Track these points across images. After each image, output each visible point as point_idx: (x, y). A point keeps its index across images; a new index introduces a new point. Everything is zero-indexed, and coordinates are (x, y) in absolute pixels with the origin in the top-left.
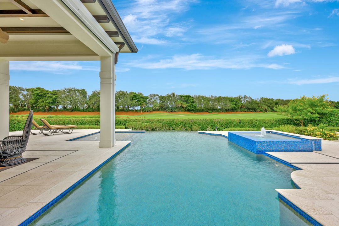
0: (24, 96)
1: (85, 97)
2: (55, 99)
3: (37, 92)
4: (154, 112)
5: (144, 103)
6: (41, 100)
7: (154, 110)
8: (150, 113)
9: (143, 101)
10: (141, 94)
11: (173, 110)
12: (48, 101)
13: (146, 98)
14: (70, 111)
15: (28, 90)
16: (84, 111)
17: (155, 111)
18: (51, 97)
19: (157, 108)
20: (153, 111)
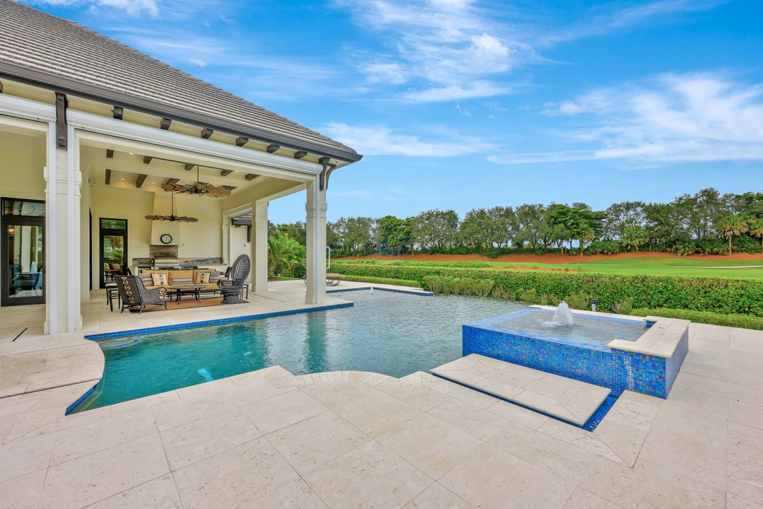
0: (374, 231)
1: (454, 226)
2: (409, 233)
3: (386, 224)
4: (625, 255)
5: (591, 229)
6: (391, 236)
7: (624, 249)
8: (609, 257)
9: (585, 226)
10: (583, 206)
11: (702, 249)
12: (399, 238)
13: (599, 216)
14: (429, 252)
15: (378, 221)
16: (451, 253)
17: (628, 251)
18: (403, 229)
19: (636, 242)
20: (623, 251)
